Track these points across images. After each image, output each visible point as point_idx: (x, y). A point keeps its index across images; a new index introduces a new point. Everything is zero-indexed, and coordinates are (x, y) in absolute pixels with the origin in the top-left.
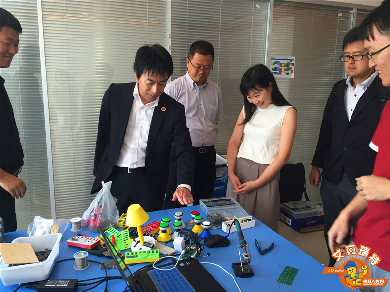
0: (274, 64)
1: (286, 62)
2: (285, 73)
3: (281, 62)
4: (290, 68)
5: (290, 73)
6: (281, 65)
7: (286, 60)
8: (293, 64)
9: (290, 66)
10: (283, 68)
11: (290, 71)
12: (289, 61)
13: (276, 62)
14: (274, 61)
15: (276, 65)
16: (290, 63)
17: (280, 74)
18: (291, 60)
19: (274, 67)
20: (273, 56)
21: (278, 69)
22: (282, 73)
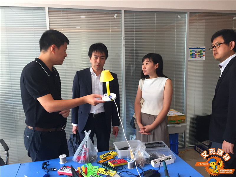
0: (191, 51)
1: (199, 50)
2: (199, 57)
3: (196, 50)
4: (202, 54)
5: (202, 57)
6: (196, 52)
7: (199, 48)
8: (204, 51)
9: (202, 52)
10: (197, 54)
11: (202, 56)
12: (201, 49)
13: (193, 51)
14: (191, 50)
15: (193, 52)
16: (202, 50)
17: (196, 57)
18: (203, 49)
19: (191, 53)
20: (190, 47)
21: (194, 54)
22: (197, 57)
